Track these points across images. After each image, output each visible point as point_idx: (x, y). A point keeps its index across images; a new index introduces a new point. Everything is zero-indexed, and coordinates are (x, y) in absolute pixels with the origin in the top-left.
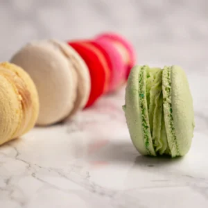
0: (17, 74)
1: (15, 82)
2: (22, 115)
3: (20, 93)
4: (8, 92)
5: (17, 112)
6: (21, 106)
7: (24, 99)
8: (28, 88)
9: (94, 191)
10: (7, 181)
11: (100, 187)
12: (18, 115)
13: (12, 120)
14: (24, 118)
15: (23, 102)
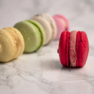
0: (15, 32)
1: (14, 35)
2: (16, 49)
3: (16, 40)
4: (10, 40)
5: (14, 48)
6: (16, 45)
7: (17, 42)
8: (20, 38)
9: (43, 82)
10: (7, 77)
11: (46, 80)
12: (14, 49)
13: (12, 51)
14: (18, 50)
15: (17, 43)
